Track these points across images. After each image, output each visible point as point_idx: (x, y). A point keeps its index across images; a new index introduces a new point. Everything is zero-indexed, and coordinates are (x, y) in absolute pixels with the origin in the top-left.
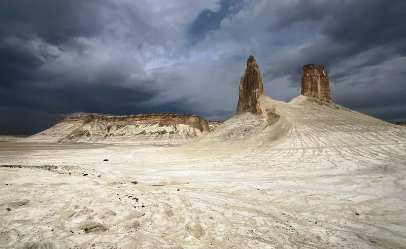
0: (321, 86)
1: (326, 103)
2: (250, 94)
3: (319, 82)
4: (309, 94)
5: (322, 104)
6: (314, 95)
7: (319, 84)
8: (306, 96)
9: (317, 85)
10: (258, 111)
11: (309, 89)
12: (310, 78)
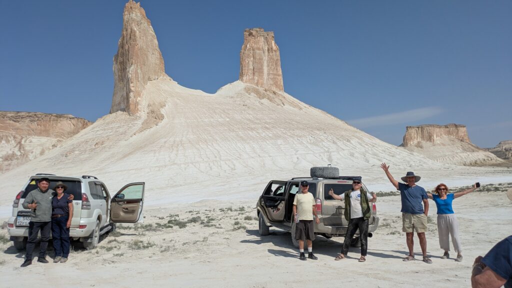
0: (268, 66)
3: (265, 58)
4: (250, 80)
6: (258, 80)
7: (265, 64)
8: (246, 82)
9: (262, 66)
11: (251, 72)
12: (252, 51)
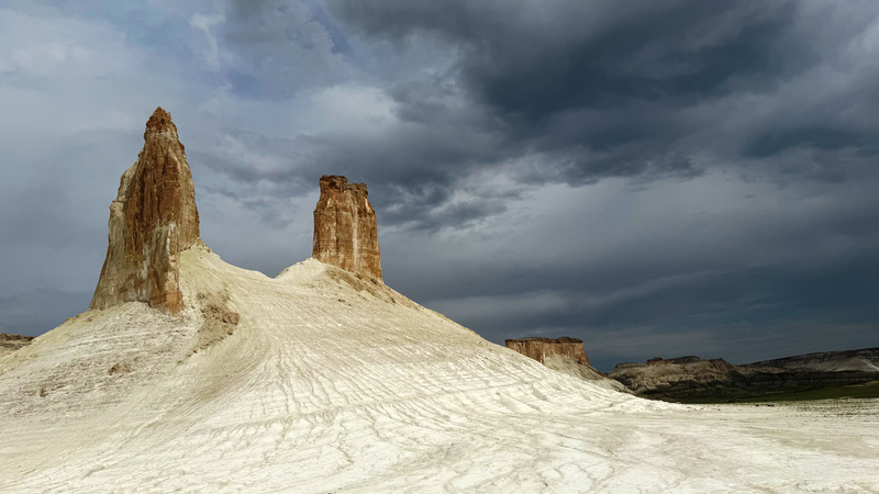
0: (359, 237)
1: (370, 284)
2: (148, 238)
3: (355, 225)
4: (331, 257)
5: (360, 288)
6: (344, 260)
7: (355, 232)
8: (325, 261)
9: (351, 236)
10: (170, 299)
11: (332, 245)
12: (334, 212)
